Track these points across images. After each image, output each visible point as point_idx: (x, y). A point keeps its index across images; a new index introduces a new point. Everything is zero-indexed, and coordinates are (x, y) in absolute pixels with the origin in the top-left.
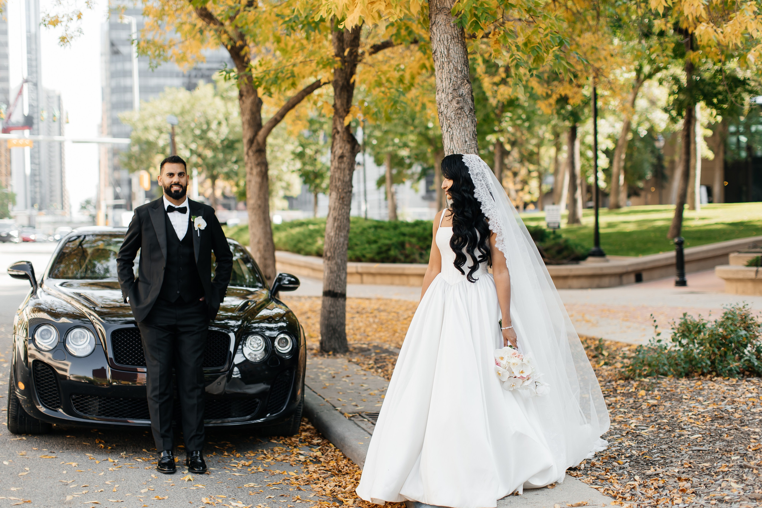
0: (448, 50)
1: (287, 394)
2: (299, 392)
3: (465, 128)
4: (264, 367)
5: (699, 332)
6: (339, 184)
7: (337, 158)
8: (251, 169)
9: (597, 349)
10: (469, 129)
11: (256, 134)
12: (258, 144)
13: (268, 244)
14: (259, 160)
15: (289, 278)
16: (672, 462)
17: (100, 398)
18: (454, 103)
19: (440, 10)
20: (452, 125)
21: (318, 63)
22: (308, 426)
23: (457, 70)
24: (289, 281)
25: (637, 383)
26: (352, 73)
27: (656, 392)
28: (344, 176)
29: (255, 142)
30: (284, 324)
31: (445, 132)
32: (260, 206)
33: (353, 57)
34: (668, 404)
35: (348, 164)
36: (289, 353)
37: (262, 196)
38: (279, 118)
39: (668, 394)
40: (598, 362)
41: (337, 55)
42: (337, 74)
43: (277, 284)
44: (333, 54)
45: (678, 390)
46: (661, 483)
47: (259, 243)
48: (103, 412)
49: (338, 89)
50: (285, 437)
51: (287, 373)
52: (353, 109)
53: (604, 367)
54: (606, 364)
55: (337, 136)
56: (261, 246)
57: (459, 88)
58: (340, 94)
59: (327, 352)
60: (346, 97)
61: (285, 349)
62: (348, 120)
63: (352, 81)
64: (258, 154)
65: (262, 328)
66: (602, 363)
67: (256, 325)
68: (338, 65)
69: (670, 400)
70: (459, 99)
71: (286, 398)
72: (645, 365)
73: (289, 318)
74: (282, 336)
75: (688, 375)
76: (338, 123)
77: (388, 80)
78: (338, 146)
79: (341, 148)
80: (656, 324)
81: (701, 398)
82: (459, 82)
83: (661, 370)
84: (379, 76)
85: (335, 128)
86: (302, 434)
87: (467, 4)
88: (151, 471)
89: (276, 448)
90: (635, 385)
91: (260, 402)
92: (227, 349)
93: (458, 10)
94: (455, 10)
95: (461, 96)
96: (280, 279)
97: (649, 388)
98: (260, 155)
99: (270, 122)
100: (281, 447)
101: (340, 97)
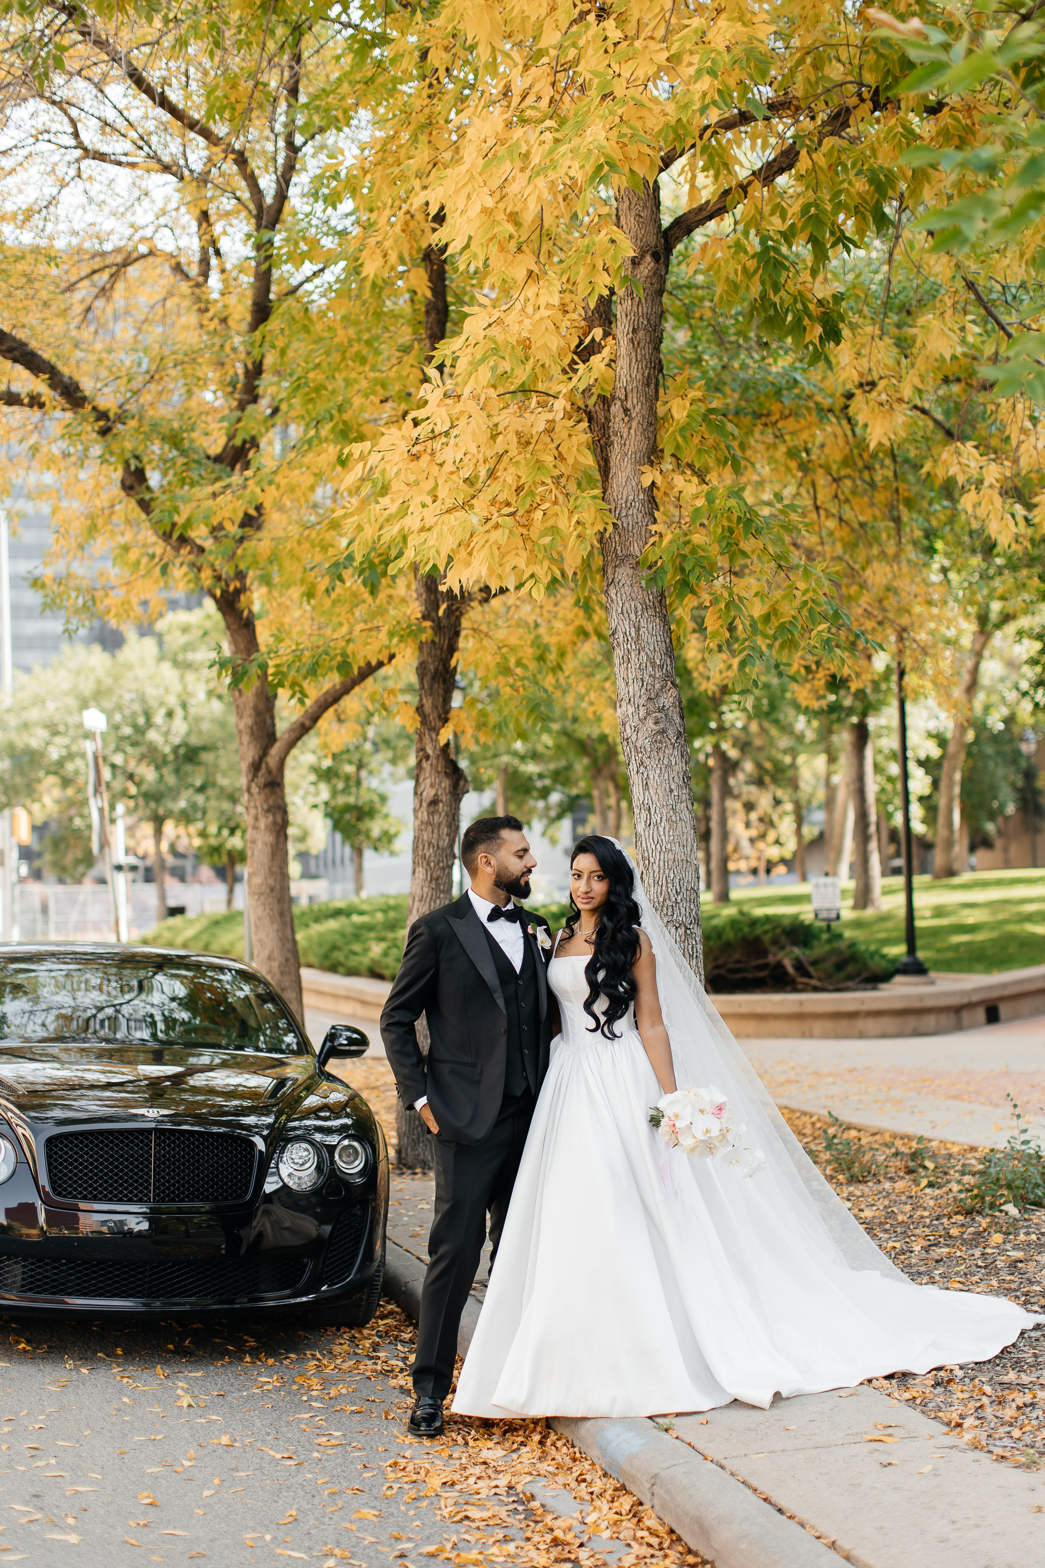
0: (638, 630)
1: (358, 1249)
2: (378, 1245)
3: (668, 766)
4: (313, 1200)
6: (429, 852)
7: (425, 804)
8: (256, 819)
9: (914, 1156)
10: (677, 768)
11: (265, 753)
12: (269, 772)
13: (287, 960)
14: (271, 802)
15: (349, 1034)
17: (24, 1260)
18: (650, 723)
19: (622, 560)
20: (647, 762)
21: (391, 634)
22: (390, 1307)
23: (653, 664)
24: (348, 1038)
25: (988, 1220)
26: (452, 649)
27: (1022, 1237)
28: (439, 837)
29: (263, 766)
30: (349, 1121)
31: (634, 773)
32: (272, 890)
33: (453, 619)
35: (447, 815)
36: (361, 1173)
37: (275, 869)
38: (308, 723)
40: (916, 1183)
41: (424, 618)
42: (426, 650)
43: (328, 1044)
44: (419, 615)
46: (1028, 1398)
47: (270, 958)
48: (31, 1285)
49: (427, 679)
50: (351, 1328)
51: (357, 1210)
52: (453, 714)
53: (928, 1191)
54: (931, 1185)
55: (426, 765)
56: (275, 965)
57: (657, 695)
58: (431, 688)
59: (410, 1168)
60: (441, 692)
61: (353, 1167)
62: (446, 735)
63: (453, 663)
64: (267, 790)
65: (306, 1128)
66: (924, 1182)
67: (295, 1124)
68: (427, 635)
70: (659, 715)
71: (356, 1255)
72: (1001, 1187)
73: (356, 1109)
74: (346, 1142)
76: (427, 740)
77: (519, 663)
78: (428, 781)
79: (432, 786)
80: (1017, 1111)
82: (657, 686)
83: (1032, 1197)
84: (504, 656)
85: (423, 749)
86: (381, 1322)
87: (667, 548)
88: (121, 1392)
89: (337, 1349)
90: (984, 1225)
91: (311, 1265)
92: (251, 1167)
93: (652, 558)
94: (646, 559)
95: (661, 710)
96: (331, 1037)
97: (1010, 1230)
98: (273, 793)
99: (292, 730)
100: (345, 1347)
101: (431, 692)
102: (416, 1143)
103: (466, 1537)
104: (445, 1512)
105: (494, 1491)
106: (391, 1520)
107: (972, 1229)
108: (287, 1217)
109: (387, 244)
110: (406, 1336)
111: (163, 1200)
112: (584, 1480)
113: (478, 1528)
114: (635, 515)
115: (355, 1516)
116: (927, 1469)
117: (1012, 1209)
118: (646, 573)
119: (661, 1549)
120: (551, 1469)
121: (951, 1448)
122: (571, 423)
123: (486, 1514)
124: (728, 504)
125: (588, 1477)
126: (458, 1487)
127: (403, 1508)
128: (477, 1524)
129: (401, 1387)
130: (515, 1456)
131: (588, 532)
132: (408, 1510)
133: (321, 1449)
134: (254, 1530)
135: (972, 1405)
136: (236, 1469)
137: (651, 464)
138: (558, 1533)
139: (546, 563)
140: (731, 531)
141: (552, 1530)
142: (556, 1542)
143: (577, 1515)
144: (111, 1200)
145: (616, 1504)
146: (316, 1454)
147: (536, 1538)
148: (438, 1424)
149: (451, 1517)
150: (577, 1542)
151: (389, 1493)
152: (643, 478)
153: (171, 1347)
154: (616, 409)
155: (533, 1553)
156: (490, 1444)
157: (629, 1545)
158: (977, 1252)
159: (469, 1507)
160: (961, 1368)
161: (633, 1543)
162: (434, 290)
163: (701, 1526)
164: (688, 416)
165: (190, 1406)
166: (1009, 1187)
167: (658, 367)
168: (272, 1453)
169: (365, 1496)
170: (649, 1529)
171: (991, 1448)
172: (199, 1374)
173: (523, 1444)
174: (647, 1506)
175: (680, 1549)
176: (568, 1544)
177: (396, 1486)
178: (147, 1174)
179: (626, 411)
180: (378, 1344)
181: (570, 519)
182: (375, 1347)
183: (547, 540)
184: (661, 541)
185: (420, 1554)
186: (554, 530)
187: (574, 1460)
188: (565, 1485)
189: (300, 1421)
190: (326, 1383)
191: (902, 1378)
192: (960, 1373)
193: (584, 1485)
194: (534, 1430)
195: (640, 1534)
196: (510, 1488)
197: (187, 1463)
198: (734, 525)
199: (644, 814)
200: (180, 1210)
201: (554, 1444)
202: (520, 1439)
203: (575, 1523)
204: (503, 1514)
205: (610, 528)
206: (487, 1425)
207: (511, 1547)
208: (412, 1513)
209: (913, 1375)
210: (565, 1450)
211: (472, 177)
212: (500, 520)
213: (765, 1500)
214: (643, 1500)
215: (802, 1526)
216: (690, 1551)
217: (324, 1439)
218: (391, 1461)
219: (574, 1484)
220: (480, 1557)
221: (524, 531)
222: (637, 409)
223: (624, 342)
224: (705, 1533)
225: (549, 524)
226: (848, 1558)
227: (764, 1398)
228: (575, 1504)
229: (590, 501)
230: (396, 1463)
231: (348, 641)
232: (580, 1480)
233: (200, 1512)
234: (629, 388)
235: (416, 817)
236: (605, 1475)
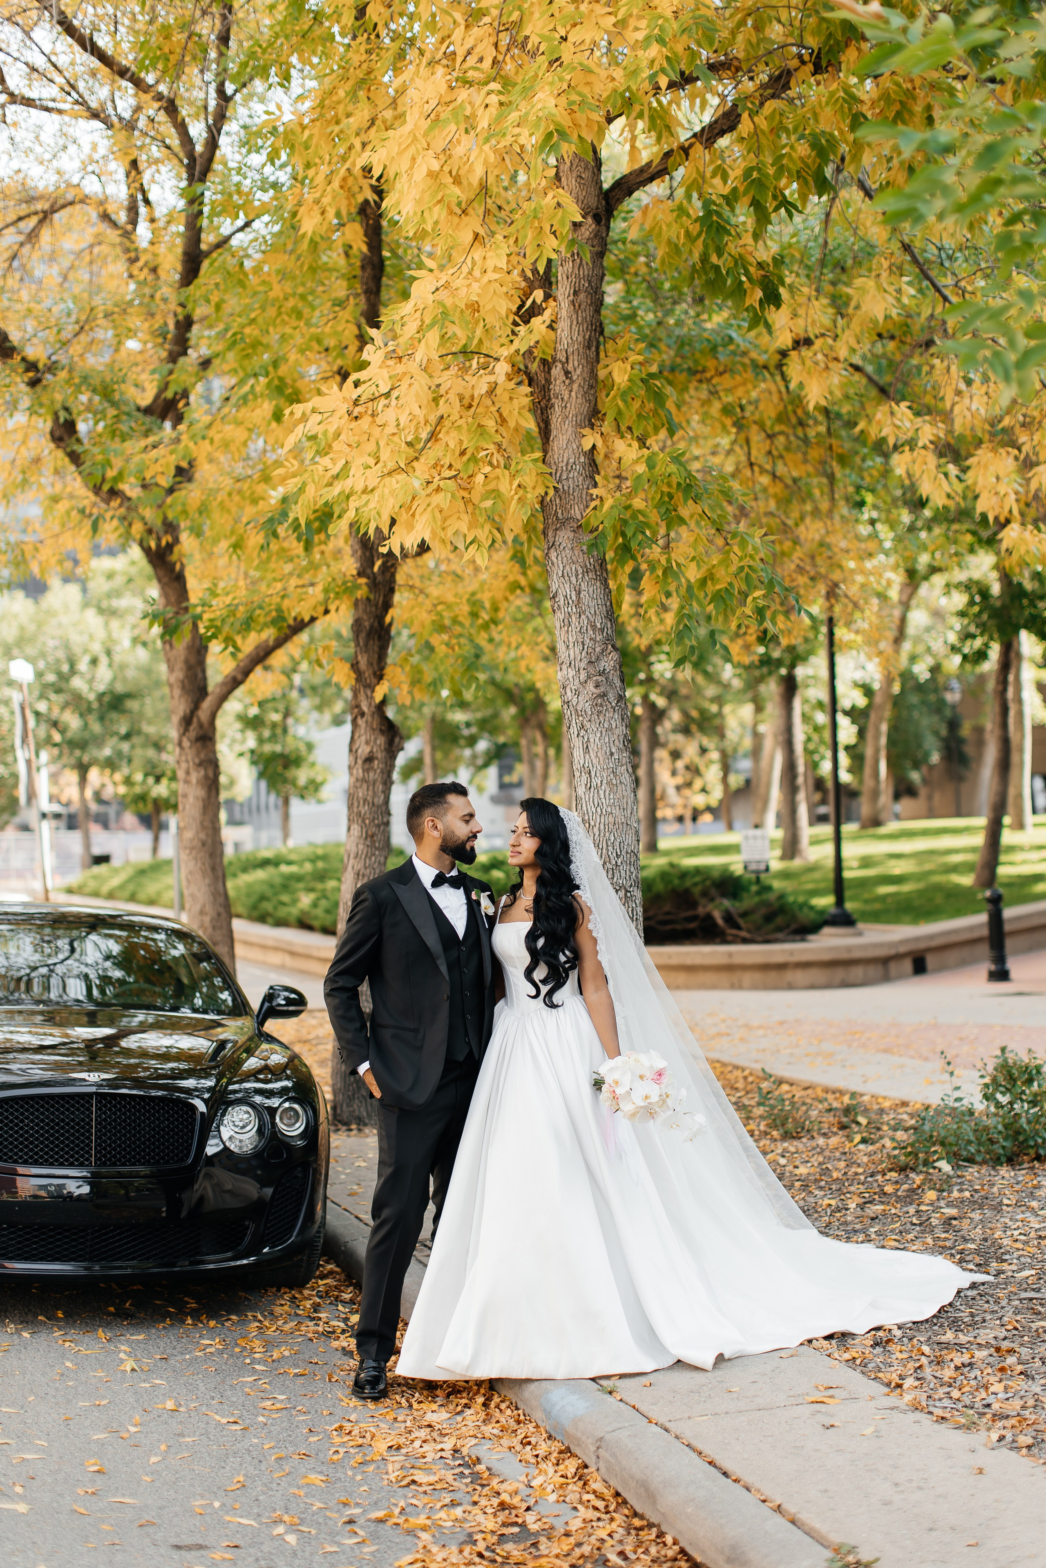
0: (579, 593)
1: (299, 1211)
2: (319, 1207)
3: (610, 729)
4: (254, 1162)
5: (1030, 1081)
6: (365, 809)
7: (360, 762)
8: (188, 773)
9: (847, 1111)
10: (617, 732)
11: (196, 707)
12: (201, 725)
13: (219, 914)
14: (202, 756)
15: (286, 994)
16: (984, 1321)
18: (591, 686)
19: (563, 523)
20: (588, 725)
21: (326, 591)
22: (330, 1267)
23: (594, 627)
24: (286, 999)
25: (921, 1177)
26: (387, 605)
27: (956, 1194)
28: (375, 794)
29: (195, 720)
30: (289, 1084)
31: (574, 736)
32: (204, 844)
33: (388, 575)
34: (976, 1216)
35: (382, 772)
36: (302, 1136)
37: (207, 823)
38: (239, 677)
39: (976, 1196)
40: (850, 1138)
41: (360, 574)
42: (361, 607)
43: (267, 1005)
44: (355, 572)
45: (995, 1190)
46: (966, 1358)
47: (202, 912)
49: (363, 635)
50: (292, 1289)
51: (299, 1172)
52: (389, 671)
53: (862, 1147)
54: (864, 1141)
55: (360, 721)
56: (207, 919)
57: (598, 659)
58: (366, 645)
59: (346, 1124)
60: (376, 647)
61: (294, 1129)
62: (381, 692)
63: (388, 619)
64: (199, 744)
65: (246, 1090)
66: (857, 1138)
67: (236, 1087)
68: (362, 592)
69: (981, 1207)
70: (600, 678)
71: (297, 1218)
72: (934, 1144)
73: (295, 1070)
74: (287, 1105)
75: (1012, 1160)
76: (362, 696)
77: (454, 621)
78: (363, 738)
79: (367, 743)
80: (950, 1068)
81: (1034, 1204)
82: (598, 649)
83: (964, 1153)
84: (439, 614)
85: (358, 706)
86: (321, 1282)
87: (609, 513)
88: (63, 1356)
89: (278, 1310)
90: (918, 1182)
91: (252, 1227)
92: (192, 1131)
93: (594, 523)
94: (588, 523)
95: (602, 673)
96: (269, 997)
97: (943, 1186)
98: (204, 746)
99: (224, 684)
100: (286, 1308)
101: (366, 649)
102: (351, 1099)
103: (414, 1501)
104: (392, 1477)
105: (439, 1454)
106: (338, 1485)
107: (906, 1187)
108: (228, 1180)
109: (325, 201)
110: (347, 1296)
111: (104, 1164)
112: (529, 1443)
113: (425, 1492)
114: (575, 478)
115: (302, 1482)
116: (869, 1431)
117: (945, 1166)
118: (587, 538)
119: (607, 1512)
120: (496, 1431)
121: (892, 1409)
122: (512, 385)
123: (432, 1479)
124: (669, 470)
125: (533, 1440)
126: (403, 1451)
127: (350, 1473)
128: (424, 1488)
129: (344, 1348)
130: (459, 1418)
131: (529, 496)
132: (355, 1475)
133: (266, 1413)
134: (202, 1497)
135: (911, 1365)
136: (182, 1435)
137: (592, 426)
138: (505, 1497)
139: (487, 527)
140: (671, 496)
141: (498, 1493)
142: (503, 1506)
143: (523, 1478)
144: (52, 1164)
145: (561, 1467)
146: (261, 1419)
147: (483, 1502)
148: (382, 1387)
149: (398, 1481)
150: (524, 1506)
151: (335, 1457)
152: (583, 441)
153: (112, 1309)
154: (557, 371)
155: (481, 1518)
156: (434, 1407)
157: (575, 1509)
158: (912, 1210)
159: (416, 1472)
160: (900, 1328)
161: (579, 1507)
162: (370, 245)
163: (647, 1490)
164: (630, 380)
165: (133, 1370)
166: (943, 1144)
167: (600, 329)
168: (218, 1418)
169: (312, 1461)
170: (594, 1492)
171: (931, 1409)
172: (141, 1337)
173: (467, 1406)
174: (592, 1469)
175: (626, 1512)
176: (515, 1508)
177: (342, 1450)
178: (88, 1138)
179: (567, 373)
180: (319, 1305)
181: (511, 484)
182: (316, 1308)
183: (488, 503)
184: (602, 505)
185: (369, 1520)
186: (495, 494)
187: (519, 1422)
188: (510, 1448)
189: (244, 1384)
190: (269, 1345)
191: (842, 1338)
192: (898, 1333)
193: (528, 1448)
194: (478, 1392)
195: (586, 1497)
196: (456, 1451)
197: (133, 1429)
198: (673, 491)
199: (585, 777)
200: (120, 1175)
201: (497, 1406)
202: (464, 1401)
203: (522, 1487)
204: (450, 1478)
205: (551, 492)
206: (430, 1387)
207: (458, 1512)
208: (359, 1477)
209: (852, 1335)
210: (509, 1412)
211: (415, 139)
212: (442, 483)
213: (710, 1463)
214: (588, 1462)
215: (748, 1489)
216: (636, 1514)
217: (269, 1403)
218: (336, 1425)
219: (519, 1447)
220: (429, 1522)
221: (466, 494)
222: (578, 372)
223: (565, 304)
224: (651, 1497)
225: (491, 486)
226: (793, 1522)
227: (707, 1360)
228: (520, 1467)
229: (531, 465)
230: (341, 1427)
231: (283, 597)
232: (525, 1443)
233: (148, 1479)
234: (570, 350)
235: (351, 774)
236: (550, 1437)
